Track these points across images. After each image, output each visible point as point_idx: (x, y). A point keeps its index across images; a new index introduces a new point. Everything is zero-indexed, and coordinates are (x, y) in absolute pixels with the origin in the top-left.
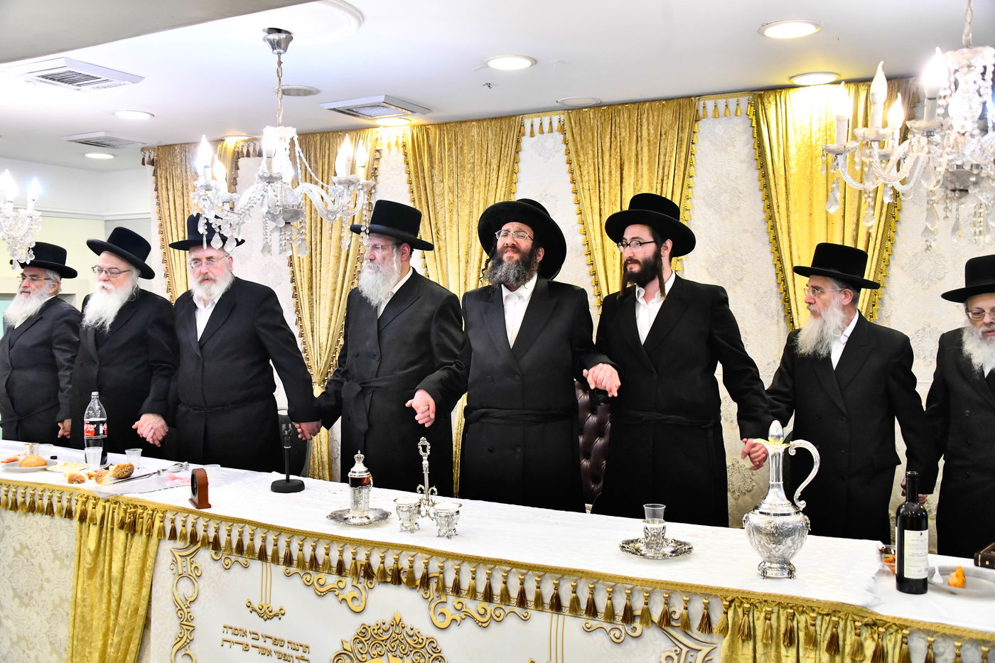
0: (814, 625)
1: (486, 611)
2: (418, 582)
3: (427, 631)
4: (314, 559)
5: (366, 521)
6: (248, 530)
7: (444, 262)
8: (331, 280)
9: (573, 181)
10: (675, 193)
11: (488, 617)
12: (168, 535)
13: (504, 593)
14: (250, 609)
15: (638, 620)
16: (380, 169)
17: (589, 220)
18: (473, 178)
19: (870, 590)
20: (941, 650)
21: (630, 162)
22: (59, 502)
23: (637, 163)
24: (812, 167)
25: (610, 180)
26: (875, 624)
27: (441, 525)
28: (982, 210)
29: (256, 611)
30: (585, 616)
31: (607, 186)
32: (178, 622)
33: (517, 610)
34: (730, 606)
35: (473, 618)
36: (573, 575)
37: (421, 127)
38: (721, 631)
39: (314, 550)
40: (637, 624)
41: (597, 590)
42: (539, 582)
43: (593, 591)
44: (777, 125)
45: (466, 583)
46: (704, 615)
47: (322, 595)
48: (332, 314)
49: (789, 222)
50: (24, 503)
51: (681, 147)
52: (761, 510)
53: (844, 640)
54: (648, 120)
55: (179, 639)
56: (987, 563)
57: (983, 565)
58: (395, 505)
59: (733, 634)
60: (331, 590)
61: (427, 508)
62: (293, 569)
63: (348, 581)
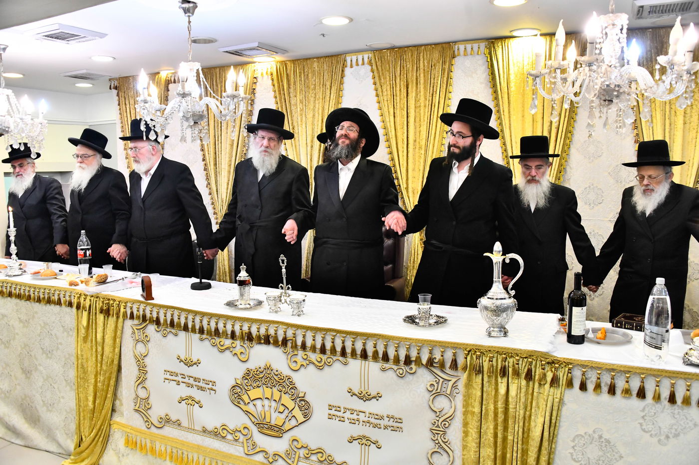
0: (518, 364)
1: (322, 359)
2: (280, 343)
3: (286, 372)
4: (217, 330)
5: (248, 306)
6: (176, 313)
7: (298, 147)
8: (227, 159)
9: (377, 95)
10: (440, 103)
11: (323, 363)
12: (129, 316)
13: (333, 348)
14: (179, 360)
15: (413, 364)
16: (256, 89)
17: (387, 120)
18: (315, 94)
19: (552, 343)
20: (590, 376)
21: (413, 83)
22: (64, 297)
23: (417, 84)
24: (524, 87)
25: (400, 95)
26: (553, 362)
27: (294, 308)
28: (621, 113)
29: (183, 361)
30: (381, 362)
31: (398, 98)
32: (138, 368)
33: (341, 358)
34: (468, 354)
35: (314, 364)
36: (374, 337)
37: (282, 62)
38: (463, 369)
39: (217, 324)
40: (413, 366)
41: (389, 345)
42: (353, 342)
43: (386, 347)
44: (503, 61)
45: (309, 343)
46: (453, 360)
47: (222, 351)
48: (229, 181)
49: (510, 121)
50: (44, 298)
51: (444, 74)
52: (488, 296)
53: (535, 372)
54: (423, 57)
55: (138, 378)
56: (619, 325)
57: (617, 327)
58: (265, 296)
59: (470, 370)
60: (227, 348)
61: (285, 298)
62: (204, 336)
63: (238, 343)
